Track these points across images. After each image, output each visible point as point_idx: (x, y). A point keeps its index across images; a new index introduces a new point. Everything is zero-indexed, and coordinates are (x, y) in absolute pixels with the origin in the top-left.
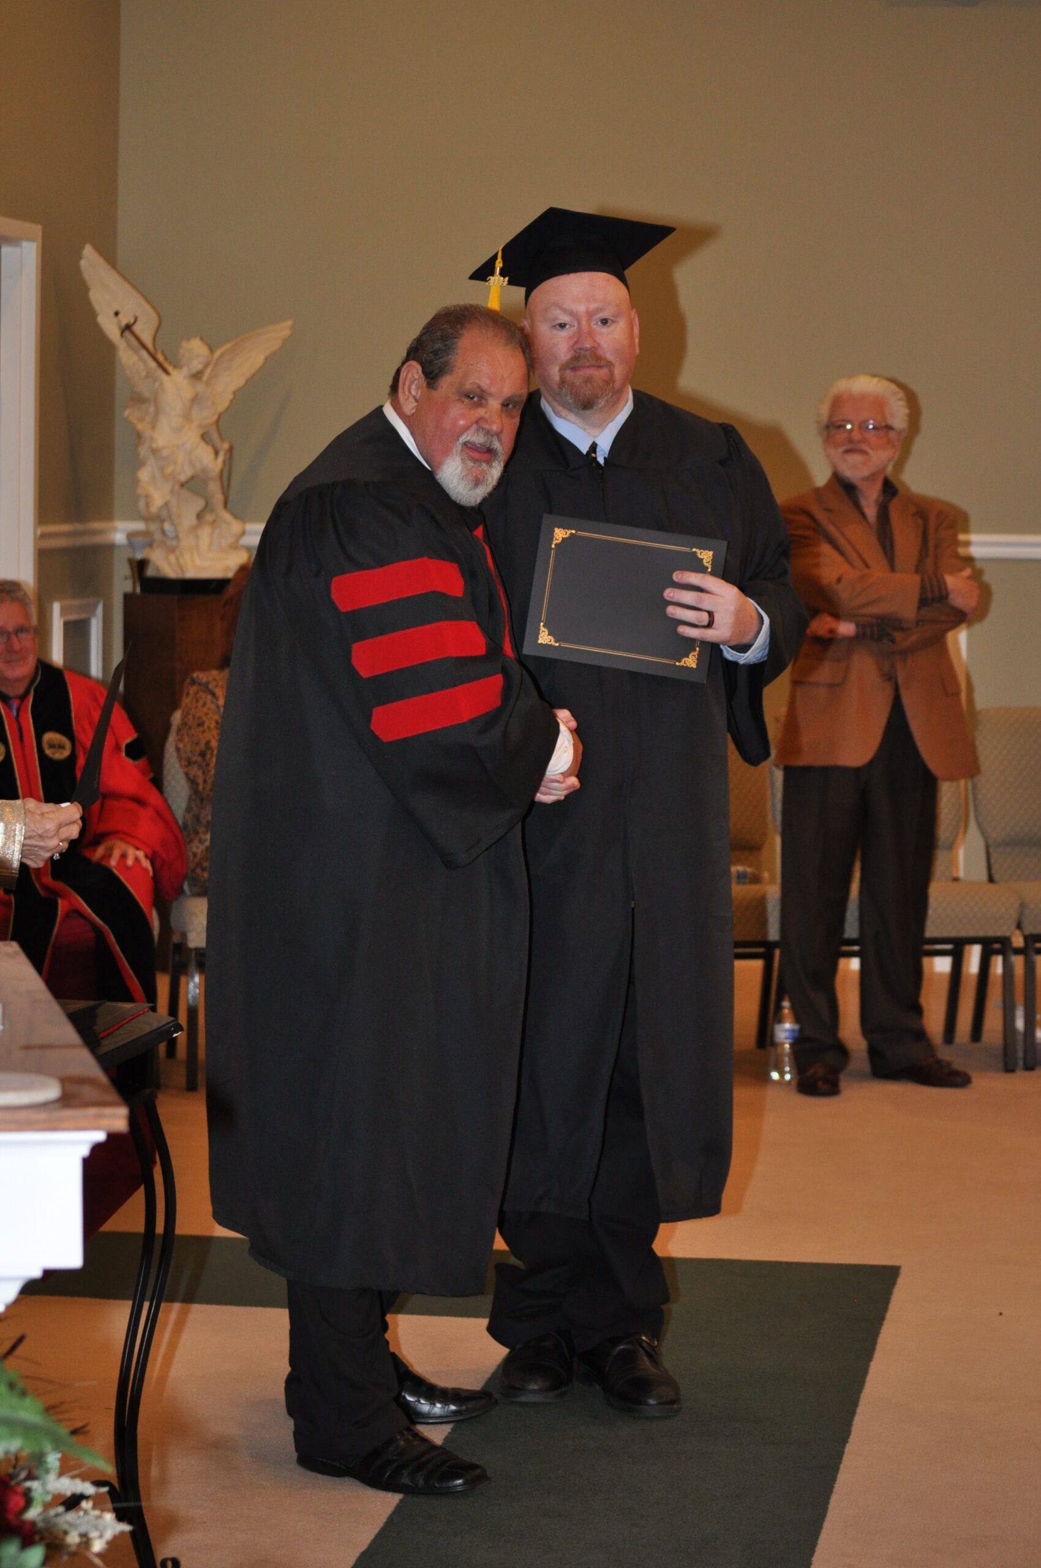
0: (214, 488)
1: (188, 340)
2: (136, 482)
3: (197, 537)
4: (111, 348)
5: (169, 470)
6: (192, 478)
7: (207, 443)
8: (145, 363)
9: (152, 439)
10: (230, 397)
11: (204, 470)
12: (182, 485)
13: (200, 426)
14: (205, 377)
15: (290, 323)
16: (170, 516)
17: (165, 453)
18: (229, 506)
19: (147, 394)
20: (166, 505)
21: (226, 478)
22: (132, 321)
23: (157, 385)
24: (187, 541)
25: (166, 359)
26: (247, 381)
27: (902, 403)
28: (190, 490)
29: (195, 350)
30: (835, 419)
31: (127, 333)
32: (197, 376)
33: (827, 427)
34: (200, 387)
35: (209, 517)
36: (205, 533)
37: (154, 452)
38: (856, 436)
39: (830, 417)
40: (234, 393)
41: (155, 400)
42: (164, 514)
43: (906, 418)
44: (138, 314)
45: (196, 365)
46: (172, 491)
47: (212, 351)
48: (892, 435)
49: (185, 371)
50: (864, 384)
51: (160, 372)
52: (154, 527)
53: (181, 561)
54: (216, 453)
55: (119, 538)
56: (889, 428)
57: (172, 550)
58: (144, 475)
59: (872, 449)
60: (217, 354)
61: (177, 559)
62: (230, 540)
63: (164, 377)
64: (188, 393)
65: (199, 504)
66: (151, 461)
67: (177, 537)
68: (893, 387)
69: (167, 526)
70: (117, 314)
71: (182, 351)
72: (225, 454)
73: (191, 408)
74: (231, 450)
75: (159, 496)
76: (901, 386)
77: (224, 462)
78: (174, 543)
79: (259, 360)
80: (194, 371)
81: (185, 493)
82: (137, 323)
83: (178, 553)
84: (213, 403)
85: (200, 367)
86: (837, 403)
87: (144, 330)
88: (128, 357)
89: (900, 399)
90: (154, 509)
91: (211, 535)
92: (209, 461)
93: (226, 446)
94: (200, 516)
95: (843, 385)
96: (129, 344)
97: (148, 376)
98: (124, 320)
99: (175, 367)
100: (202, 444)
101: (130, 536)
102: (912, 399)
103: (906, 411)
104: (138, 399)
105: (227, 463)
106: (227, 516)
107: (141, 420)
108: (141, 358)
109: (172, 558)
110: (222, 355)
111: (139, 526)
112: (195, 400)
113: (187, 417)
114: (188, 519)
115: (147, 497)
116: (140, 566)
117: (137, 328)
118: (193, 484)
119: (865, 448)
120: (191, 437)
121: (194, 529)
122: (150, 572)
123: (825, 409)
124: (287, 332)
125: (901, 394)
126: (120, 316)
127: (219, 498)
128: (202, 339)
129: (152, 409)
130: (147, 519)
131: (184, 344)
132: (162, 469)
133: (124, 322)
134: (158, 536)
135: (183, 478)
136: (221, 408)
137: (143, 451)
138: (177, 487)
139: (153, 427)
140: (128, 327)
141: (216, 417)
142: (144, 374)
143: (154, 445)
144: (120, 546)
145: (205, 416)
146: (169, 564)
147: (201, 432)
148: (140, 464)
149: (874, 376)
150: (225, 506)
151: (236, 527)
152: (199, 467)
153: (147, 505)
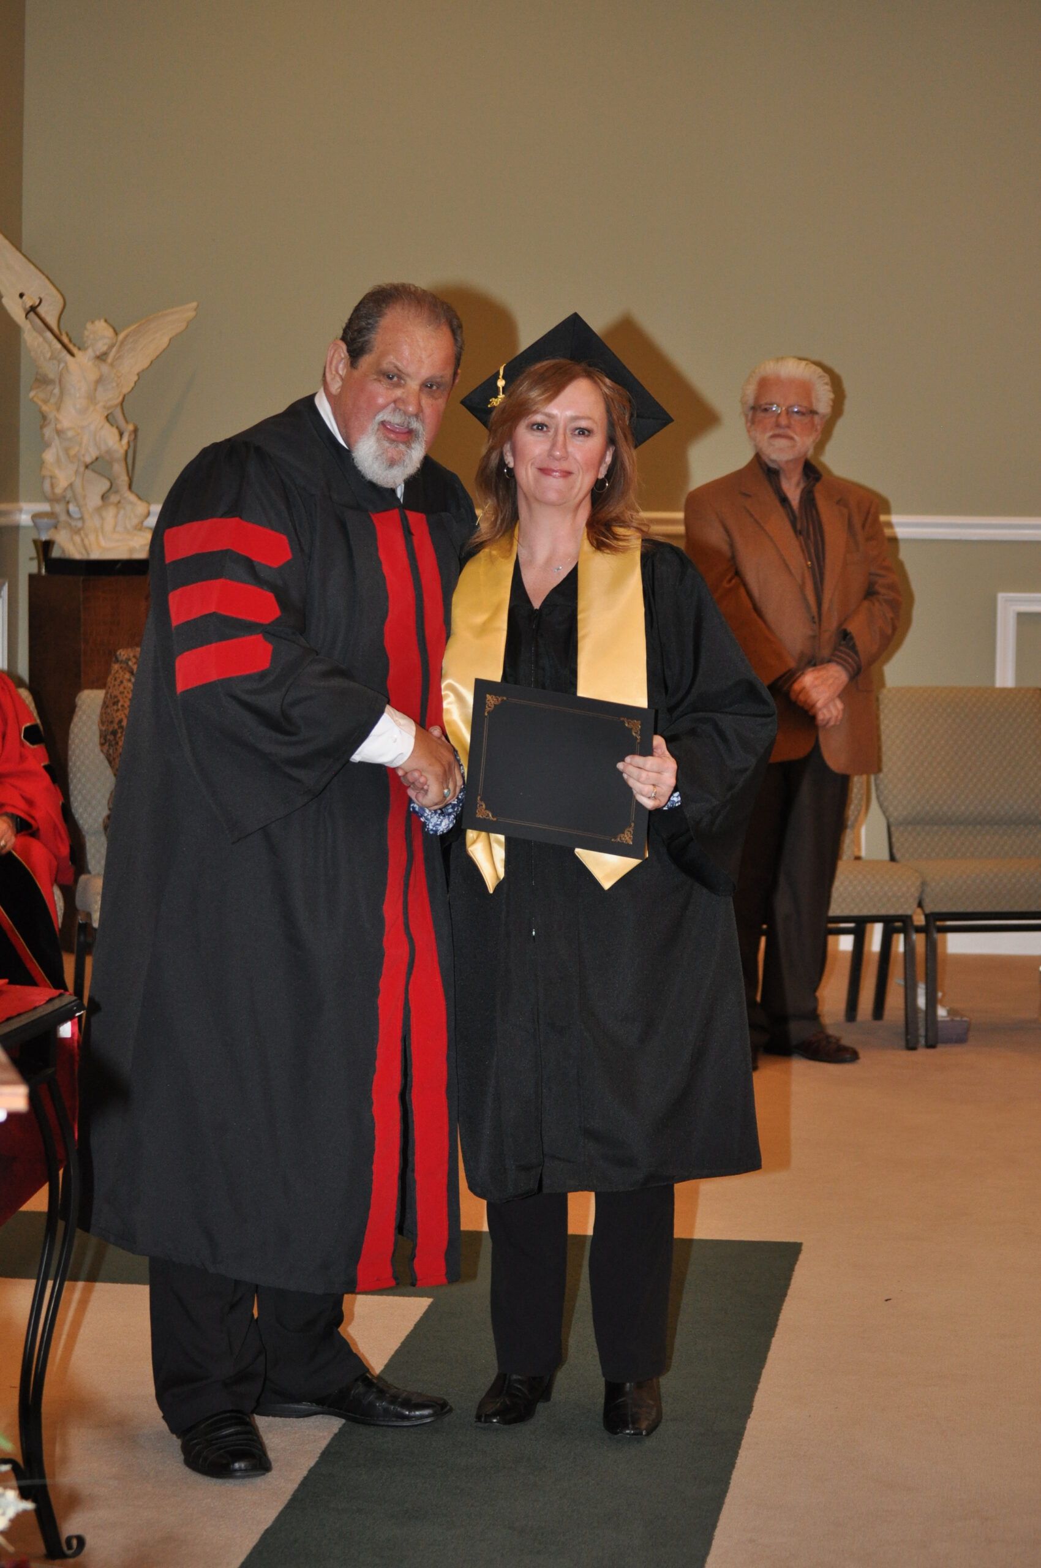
0: (119, 469)
1: (93, 322)
2: (42, 463)
3: (102, 518)
4: (16, 329)
5: (72, 452)
6: (97, 459)
7: (112, 425)
8: (50, 345)
9: (57, 419)
10: (136, 378)
11: (108, 452)
12: (87, 467)
13: (104, 407)
14: (110, 360)
15: (194, 304)
16: (76, 499)
17: (70, 434)
18: (134, 486)
19: (51, 376)
20: (71, 485)
21: (130, 459)
22: (37, 303)
23: (62, 365)
24: (93, 522)
25: (70, 340)
26: (152, 362)
27: (828, 388)
28: (94, 471)
29: (100, 333)
30: (763, 402)
31: (32, 314)
32: (101, 357)
33: (754, 408)
34: (105, 369)
35: (114, 498)
36: (110, 514)
37: (59, 432)
38: (783, 421)
39: (757, 398)
40: (138, 374)
41: (60, 381)
42: (69, 495)
43: (831, 403)
44: (42, 296)
45: (101, 347)
46: (77, 472)
47: (116, 333)
48: (817, 419)
49: (90, 352)
50: (792, 369)
51: (65, 352)
52: (59, 508)
53: (86, 542)
54: (121, 435)
55: (25, 519)
56: (813, 412)
57: (77, 531)
58: (49, 456)
59: (796, 434)
60: (121, 336)
61: (82, 540)
62: (135, 521)
63: (68, 357)
64: (93, 376)
65: (104, 485)
66: (56, 441)
67: (82, 518)
68: (819, 370)
69: (72, 508)
70: (21, 295)
71: (86, 333)
72: (130, 435)
73: (96, 390)
74: (136, 431)
75: (64, 477)
76: (827, 370)
77: (129, 442)
78: (79, 524)
79: (165, 341)
80: (98, 353)
81: (89, 474)
82: (42, 304)
83: (82, 532)
84: (118, 385)
85: (104, 348)
86: (764, 384)
87: (50, 313)
88: (33, 339)
89: (826, 384)
90: (58, 490)
91: (116, 516)
92: (112, 442)
93: (131, 427)
94: (103, 497)
95: (770, 368)
96: (33, 326)
97: (52, 358)
98: (29, 302)
99: (79, 349)
100: (107, 425)
101: (36, 516)
102: (836, 383)
103: (832, 396)
104: (42, 381)
105: (132, 444)
106: (132, 497)
107: (46, 402)
108: (45, 340)
109: (77, 539)
110: (127, 336)
111: (45, 507)
112: (99, 381)
113: (92, 398)
114: (94, 500)
115: (51, 477)
116: (45, 547)
117: (41, 310)
118: (98, 466)
119: (791, 434)
120: (96, 419)
121: (98, 510)
122: (55, 553)
123: (751, 390)
124: (192, 314)
125: (827, 379)
126: (24, 298)
127: (123, 479)
128: (106, 321)
129: (57, 391)
130: (53, 500)
131: (89, 326)
132: (67, 450)
133: (29, 304)
134: (63, 517)
135: (88, 460)
136: (126, 390)
137: (48, 432)
138: (82, 469)
139: (58, 409)
140: (33, 309)
141: (121, 398)
142: (48, 355)
143: (59, 426)
144: (25, 527)
145: (110, 396)
146: (74, 544)
147: (106, 415)
148: (47, 445)
149: (800, 359)
150: (130, 487)
151: (141, 508)
152: (103, 448)
153: (52, 486)
